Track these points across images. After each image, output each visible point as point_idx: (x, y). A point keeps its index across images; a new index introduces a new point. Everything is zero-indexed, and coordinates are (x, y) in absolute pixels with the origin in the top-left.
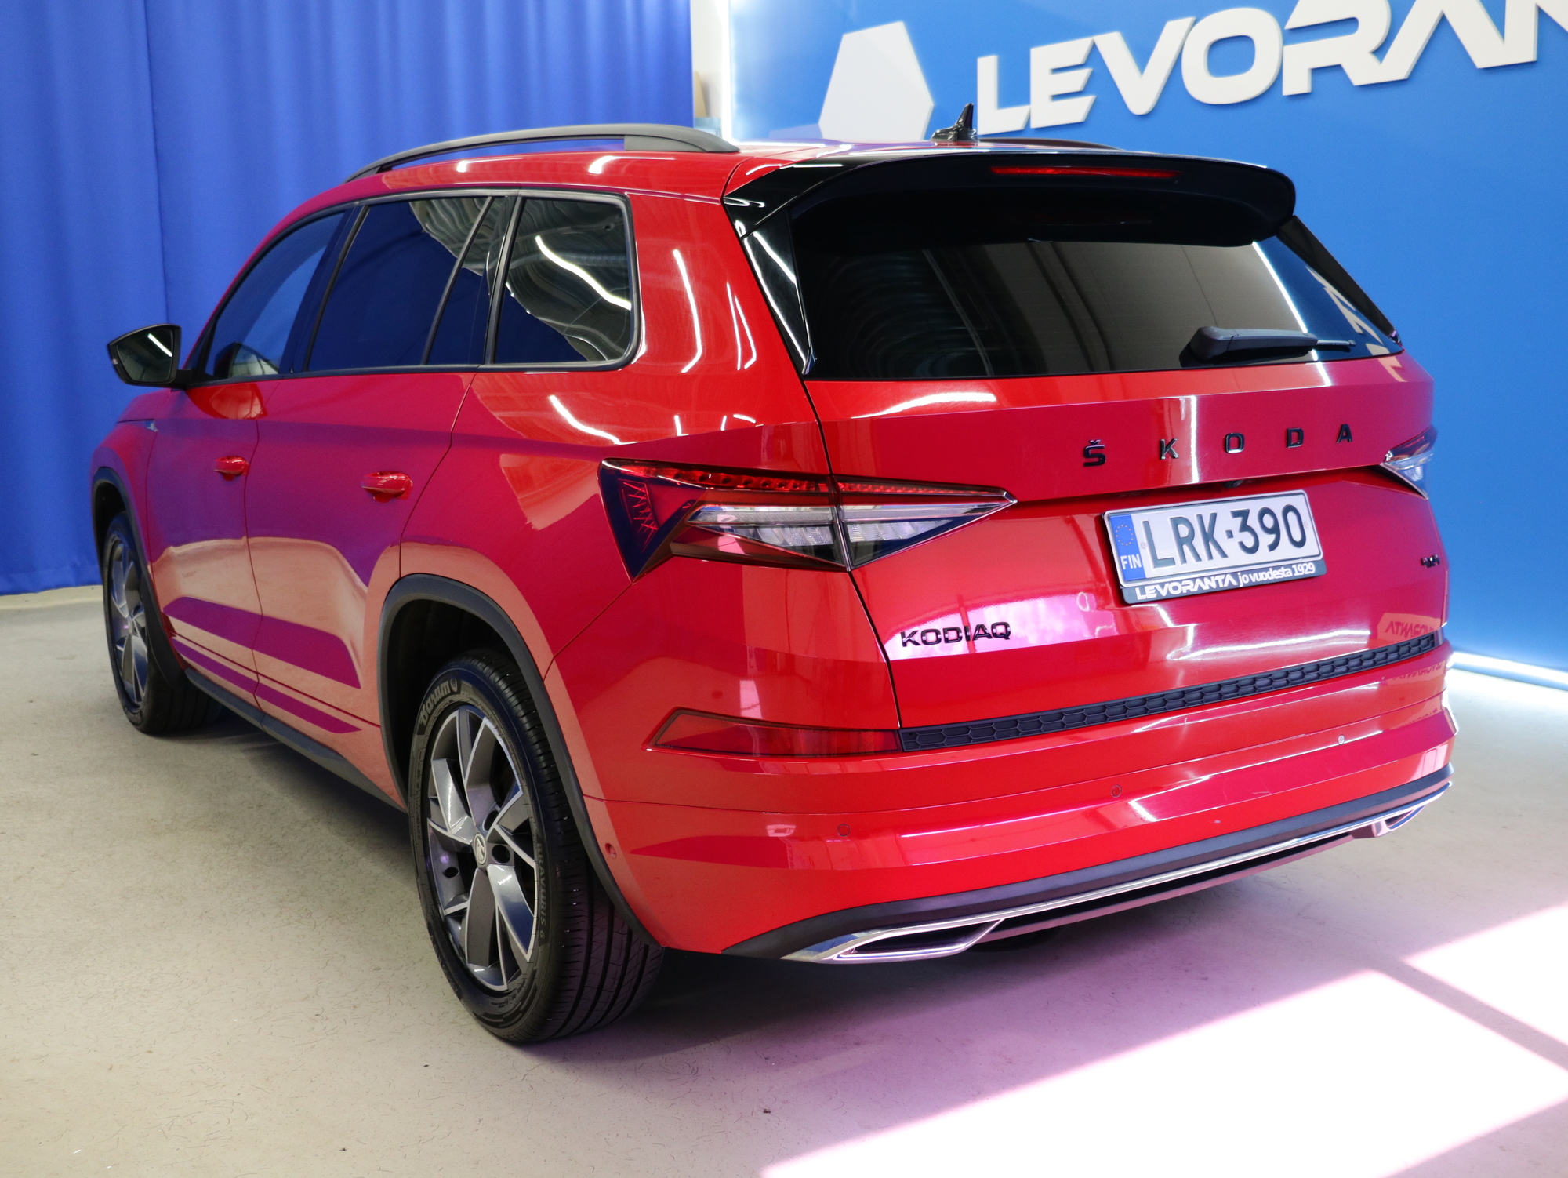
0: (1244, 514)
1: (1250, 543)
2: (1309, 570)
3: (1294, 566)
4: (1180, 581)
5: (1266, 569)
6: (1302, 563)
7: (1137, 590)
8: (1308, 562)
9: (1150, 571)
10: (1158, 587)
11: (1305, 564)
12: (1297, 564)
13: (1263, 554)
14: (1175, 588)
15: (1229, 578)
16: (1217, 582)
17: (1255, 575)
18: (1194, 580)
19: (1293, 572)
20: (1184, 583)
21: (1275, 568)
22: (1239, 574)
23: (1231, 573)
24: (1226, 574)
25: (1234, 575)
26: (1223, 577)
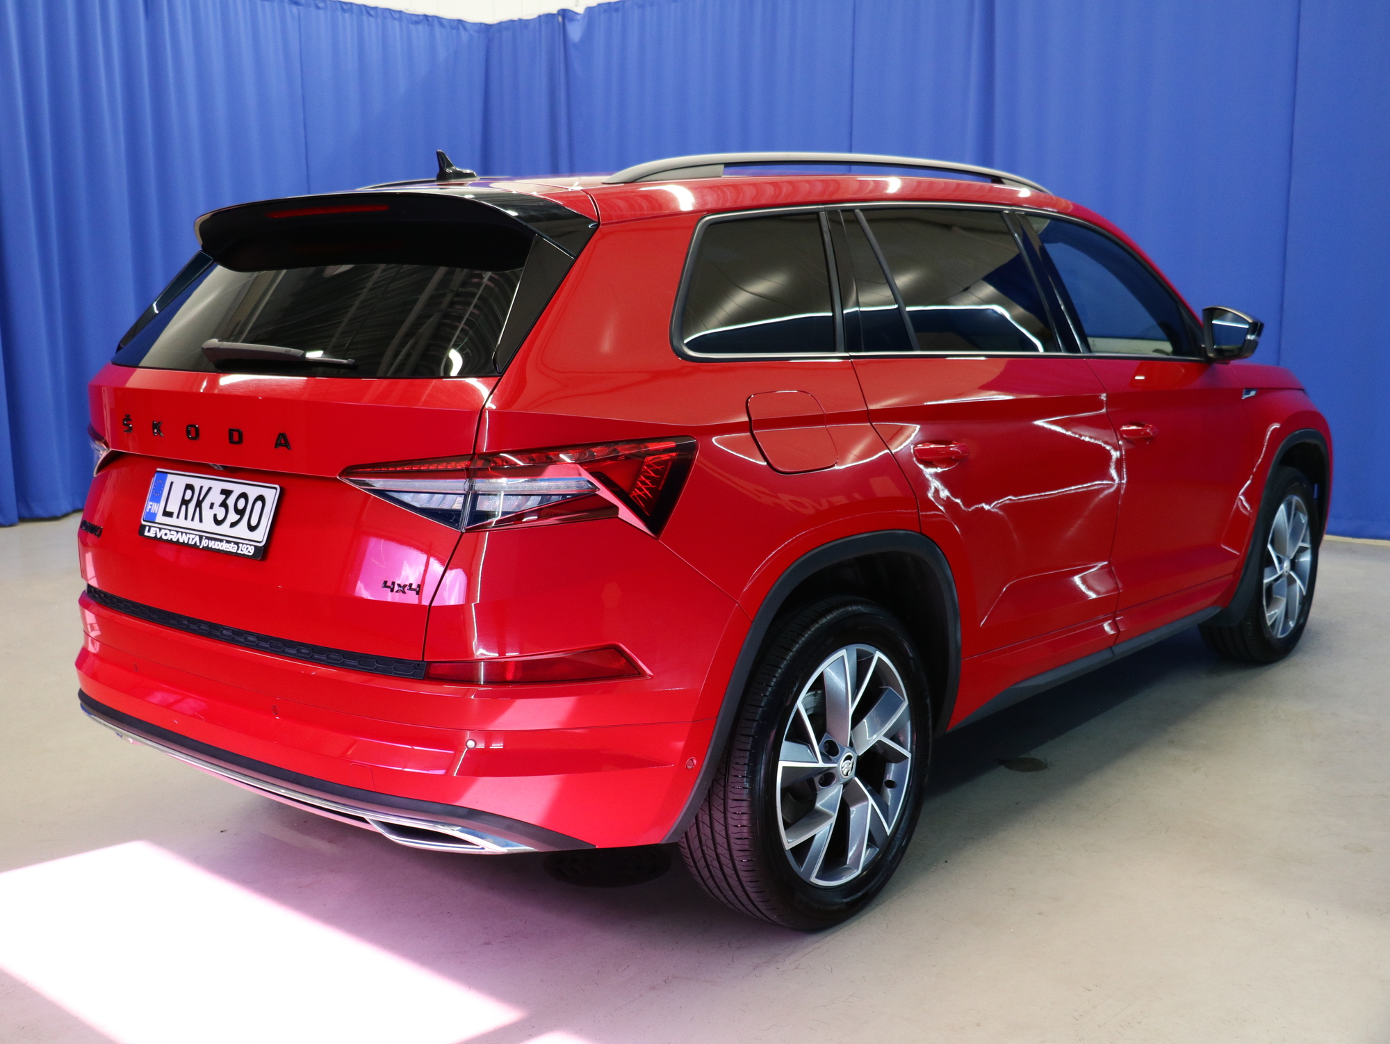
0: (227, 493)
1: (220, 518)
2: (249, 552)
3: (240, 545)
4: (170, 530)
5: (221, 541)
6: (247, 544)
7: (147, 528)
8: (251, 545)
9: (160, 518)
10: (158, 530)
11: (248, 546)
12: (243, 544)
13: (224, 529)
14: (166, 534)
15: (197, 539)
16: (189, 538)
17: (213, 542)
18: (177, 532)
19: (238, 549)
20: (172, 532)
21: (228, 542)
22: (204, 538)
23: (199, 536)
24: (196, 535)
25: (201, 537)
26: (194, 536)
